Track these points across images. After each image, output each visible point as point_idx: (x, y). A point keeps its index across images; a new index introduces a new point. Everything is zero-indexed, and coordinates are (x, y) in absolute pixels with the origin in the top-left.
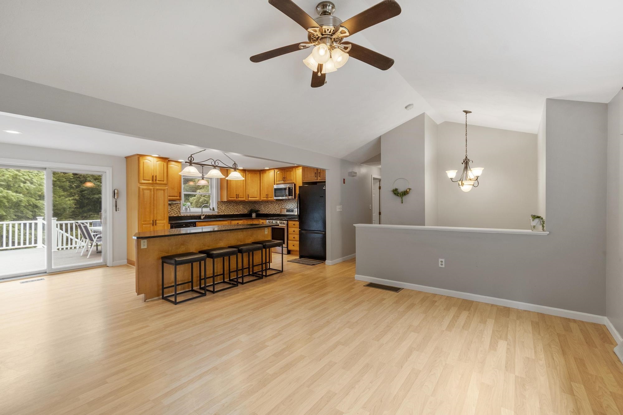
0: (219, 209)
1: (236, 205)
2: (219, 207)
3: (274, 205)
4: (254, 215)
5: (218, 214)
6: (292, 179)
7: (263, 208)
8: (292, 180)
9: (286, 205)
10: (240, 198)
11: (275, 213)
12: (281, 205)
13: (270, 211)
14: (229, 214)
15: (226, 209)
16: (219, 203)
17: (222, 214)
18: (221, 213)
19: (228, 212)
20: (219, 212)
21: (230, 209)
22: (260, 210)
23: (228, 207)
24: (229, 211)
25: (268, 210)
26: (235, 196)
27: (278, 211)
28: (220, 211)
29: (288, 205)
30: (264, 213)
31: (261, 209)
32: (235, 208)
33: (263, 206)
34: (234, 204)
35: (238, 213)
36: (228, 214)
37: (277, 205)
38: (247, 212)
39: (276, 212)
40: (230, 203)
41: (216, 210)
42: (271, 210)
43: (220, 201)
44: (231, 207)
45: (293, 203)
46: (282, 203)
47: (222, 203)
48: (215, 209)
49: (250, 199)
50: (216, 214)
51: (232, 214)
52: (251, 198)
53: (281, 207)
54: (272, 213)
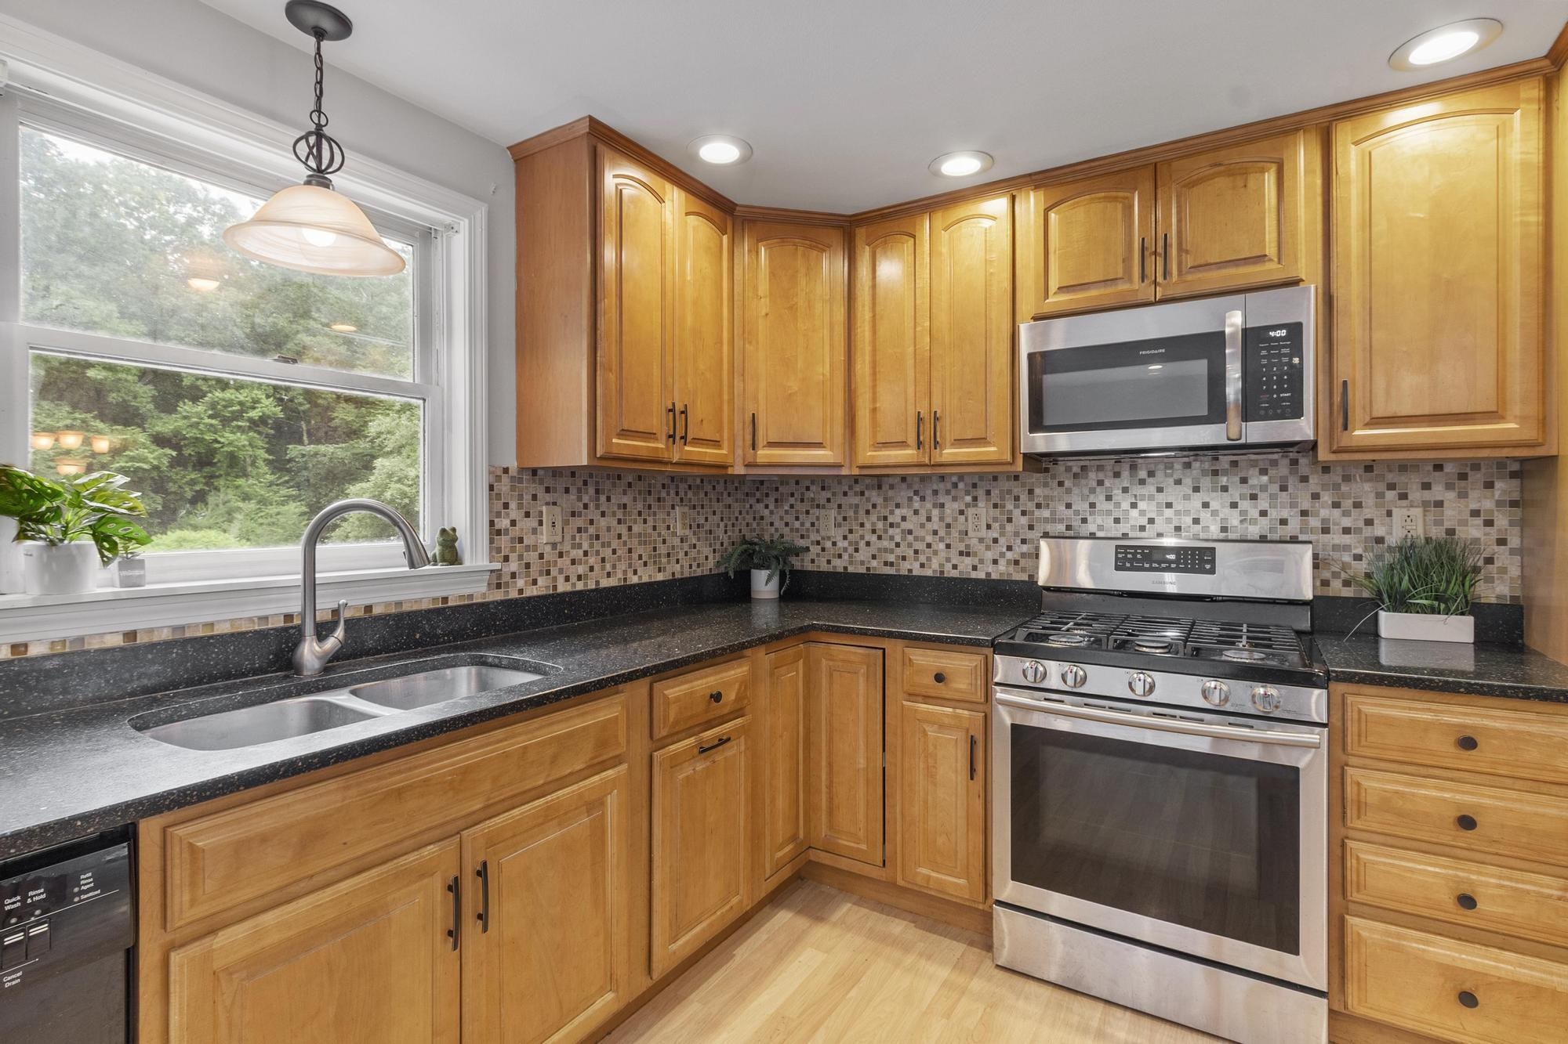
0: (504, 541)
1: (640, 506)
2: (503, 523)
3: (952, 507)
4: (764, 585)
5: (498, 596)
6: (1271, 250)
7: (837, 534)
8: (1261, 258)
9: (1081, 506)
10: (698, 441)
11: (954, 574)
12: (1030, 506)
13: (903, 550)
14: (592, 586)
15: (566, 547)
16: (504, 486)
17: (532, 592)
18: (520, 583)
19: (581, 569)
20: (506, 578)
21: (597, 545)
22: (802, 543)
23: (579, 522)
24: (592, 560)
25: (885, 543)
26: (657, 422)
27: (989, 556)
28: (513, 566)
29: (1102, 505)
30: (839, 565)
31: (814, 537)
32: (636, 529)
33: (833, 513)
34: (625, 500)
35: (660, 577)
36: (580, 586)
37: (983, 510)
38: (711, 563)
39: (968, 561)
40: (597, 492)
41: (476, 556)
42: (921, 546)
43: (513, 464)
44: (603, 522)
45: (1173, 493)
46: (1038, 491)
47: (529, 487)
48: (464, 542)
49: (764, 454)
50: (480, 591)
51: (612, 582)
52: (771, 445)
53: (1024, 520)
54: (929, 573)
